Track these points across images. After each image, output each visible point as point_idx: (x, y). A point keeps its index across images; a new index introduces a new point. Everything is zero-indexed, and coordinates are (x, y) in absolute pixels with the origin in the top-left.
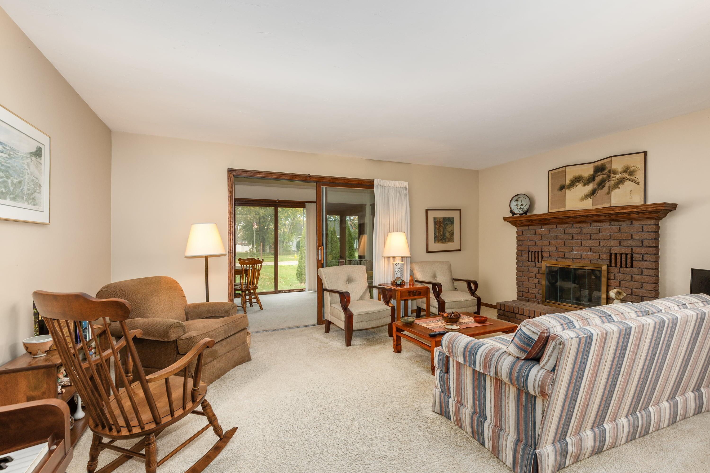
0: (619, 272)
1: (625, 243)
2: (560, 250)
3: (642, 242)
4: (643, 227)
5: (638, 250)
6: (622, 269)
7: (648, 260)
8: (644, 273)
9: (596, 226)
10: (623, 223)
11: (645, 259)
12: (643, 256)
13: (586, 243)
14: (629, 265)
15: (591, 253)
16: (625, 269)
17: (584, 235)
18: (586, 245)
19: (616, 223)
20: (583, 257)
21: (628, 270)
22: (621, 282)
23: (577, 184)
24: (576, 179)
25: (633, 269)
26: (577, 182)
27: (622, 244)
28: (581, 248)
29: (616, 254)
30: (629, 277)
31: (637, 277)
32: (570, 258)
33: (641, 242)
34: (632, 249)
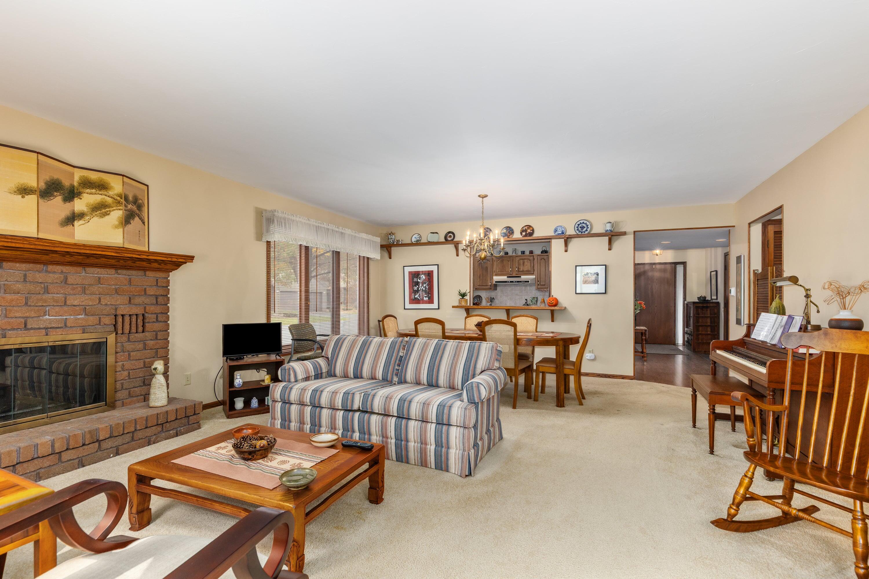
0: (129, 340)
1: (138, 300)
2: (12, 315)
3: (157, 298)
4: (157, 280)
5: (152, 308)
6: (132, 336)
7: (163, 320)
8: (159, 338)
9: (94, 273)
10: (134, 272)
11: (159, 319)
12: (157, 316)
13: (74, 300)
14: (140, 329)
15: (83, 316)
16: (136, 335)
17: (71, 286)
18: (76, 303)
19: (124, 272)
20: (69, 325)
21: (140, 335)
22: (132, 354)
23: (55, 194)
24: (53, 183)
25: (147, 334)
26: (56, 191)
27: (132, 301)
28: (66, 308)
29: (123, 316)
30: (141, 346)
31: (151, 343)
32: (40, 328)
33: (155, 299)
34: (145, 308)
